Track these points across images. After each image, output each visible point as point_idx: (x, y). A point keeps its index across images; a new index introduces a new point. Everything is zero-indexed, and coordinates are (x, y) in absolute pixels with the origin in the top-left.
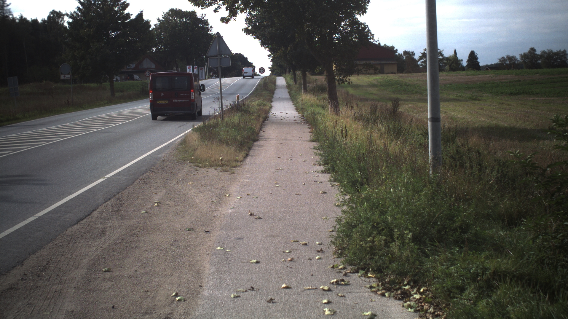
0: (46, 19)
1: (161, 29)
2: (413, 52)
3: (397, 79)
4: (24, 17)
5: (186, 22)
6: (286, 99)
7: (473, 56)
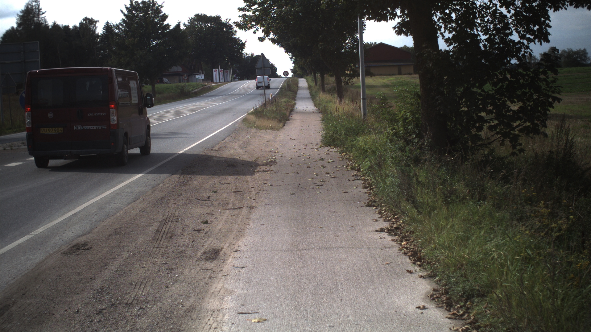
0: (78, 25)
5: (211, 27)
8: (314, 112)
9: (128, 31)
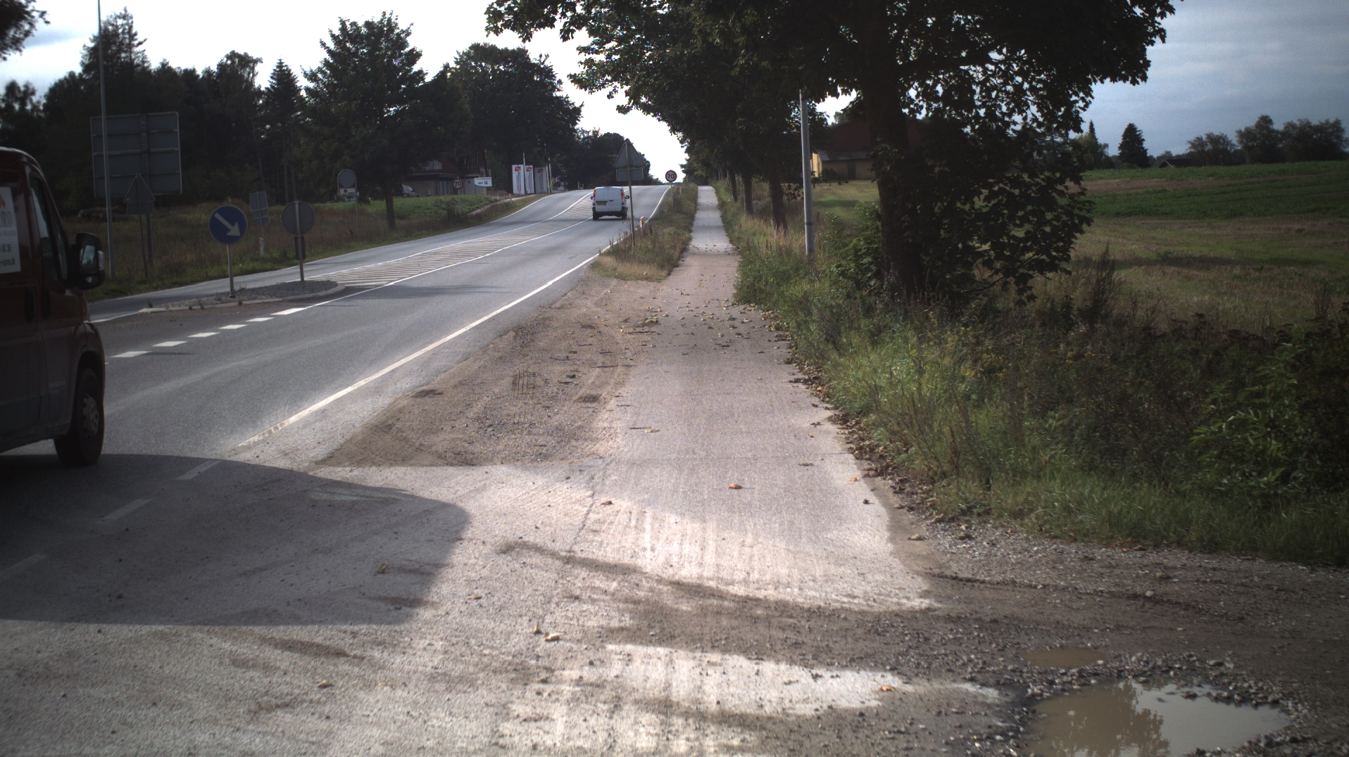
0: (215, 69)
4: (168, 65)
5: (505, 72)
7: (1132, 136)
8: (727, 254)
9: (335, 86)
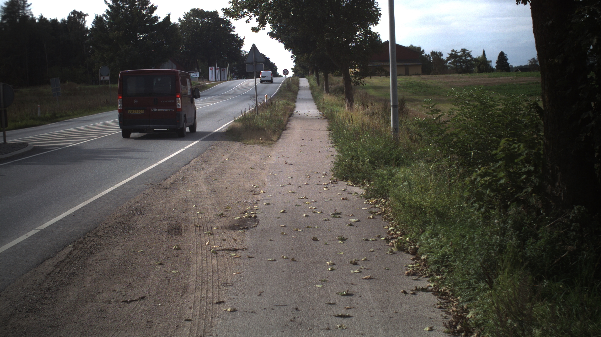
0: (66, 19)
1: (182, 29)
2: (441, 52)
3: (419, 81)
4: (44, 17)
5: (207, 22)
6: (310, 100)
7: (502, 57)
9: (112, 24)
